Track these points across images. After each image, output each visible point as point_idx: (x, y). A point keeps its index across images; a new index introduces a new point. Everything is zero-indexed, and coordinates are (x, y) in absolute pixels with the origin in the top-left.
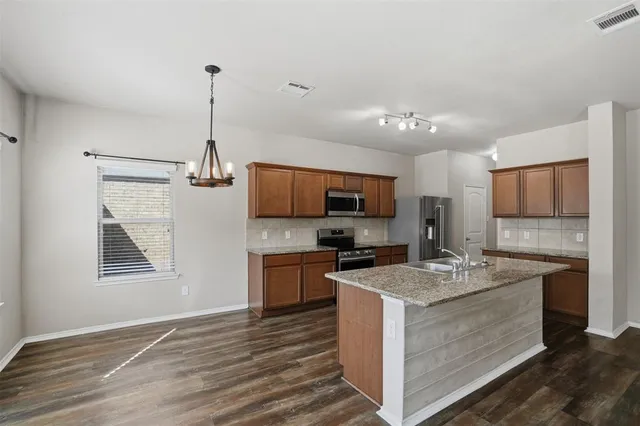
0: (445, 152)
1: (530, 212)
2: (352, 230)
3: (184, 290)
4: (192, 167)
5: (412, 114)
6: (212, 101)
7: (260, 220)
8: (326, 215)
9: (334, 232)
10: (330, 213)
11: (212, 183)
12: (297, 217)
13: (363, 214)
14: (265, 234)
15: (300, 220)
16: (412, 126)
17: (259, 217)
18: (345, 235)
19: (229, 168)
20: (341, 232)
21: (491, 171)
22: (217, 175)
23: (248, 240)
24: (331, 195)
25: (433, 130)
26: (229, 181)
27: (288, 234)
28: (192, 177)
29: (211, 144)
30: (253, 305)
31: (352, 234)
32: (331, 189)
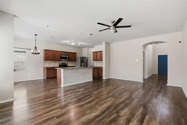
0: (87, 48)
1: (98, 60)
2: (67, 63)
3: (29, 75)
4: (32, 51)
5: (74, 42)
6: (36, 40)
7: (46, 61)
8: (60, 60)
9: (63, 64)
10: (62, 60)
11: (36, 54)
12: (54, 60)
13: (69, 60)
14: (47, 64)
15: (55, 61)
16: (75, 44)
17: (46, 60)
18: (65, 64)
19: (39, 51)
20: (64, 64)
22: (37, 53)
23: (43, 65)
24: (61, 56)
25: (79, 45)
26: (39, 53)
28: (32, 53)
29: (36, 47)
30: (44, 78)
31: (66, 64)
32: (62, 55)
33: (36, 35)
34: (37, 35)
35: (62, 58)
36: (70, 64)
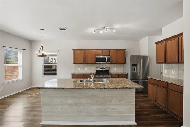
5: (104, 27)
6: (42, 37)
8: (95, 63)
12: (85, 64)
13: (109, 62)
14: (79, 69)
16: (106, 31)
17: (74, 64)
20: (104, 68)
21: (155, 43)
24: (96, 57)
27: (86, 69)
28: (37, 55)
29: (42, 47)
31: (108, 69)
32: (97, 55)
33: (42, 30)
34: (44, 30)
35: (98, 60)
36: (115, 69)
